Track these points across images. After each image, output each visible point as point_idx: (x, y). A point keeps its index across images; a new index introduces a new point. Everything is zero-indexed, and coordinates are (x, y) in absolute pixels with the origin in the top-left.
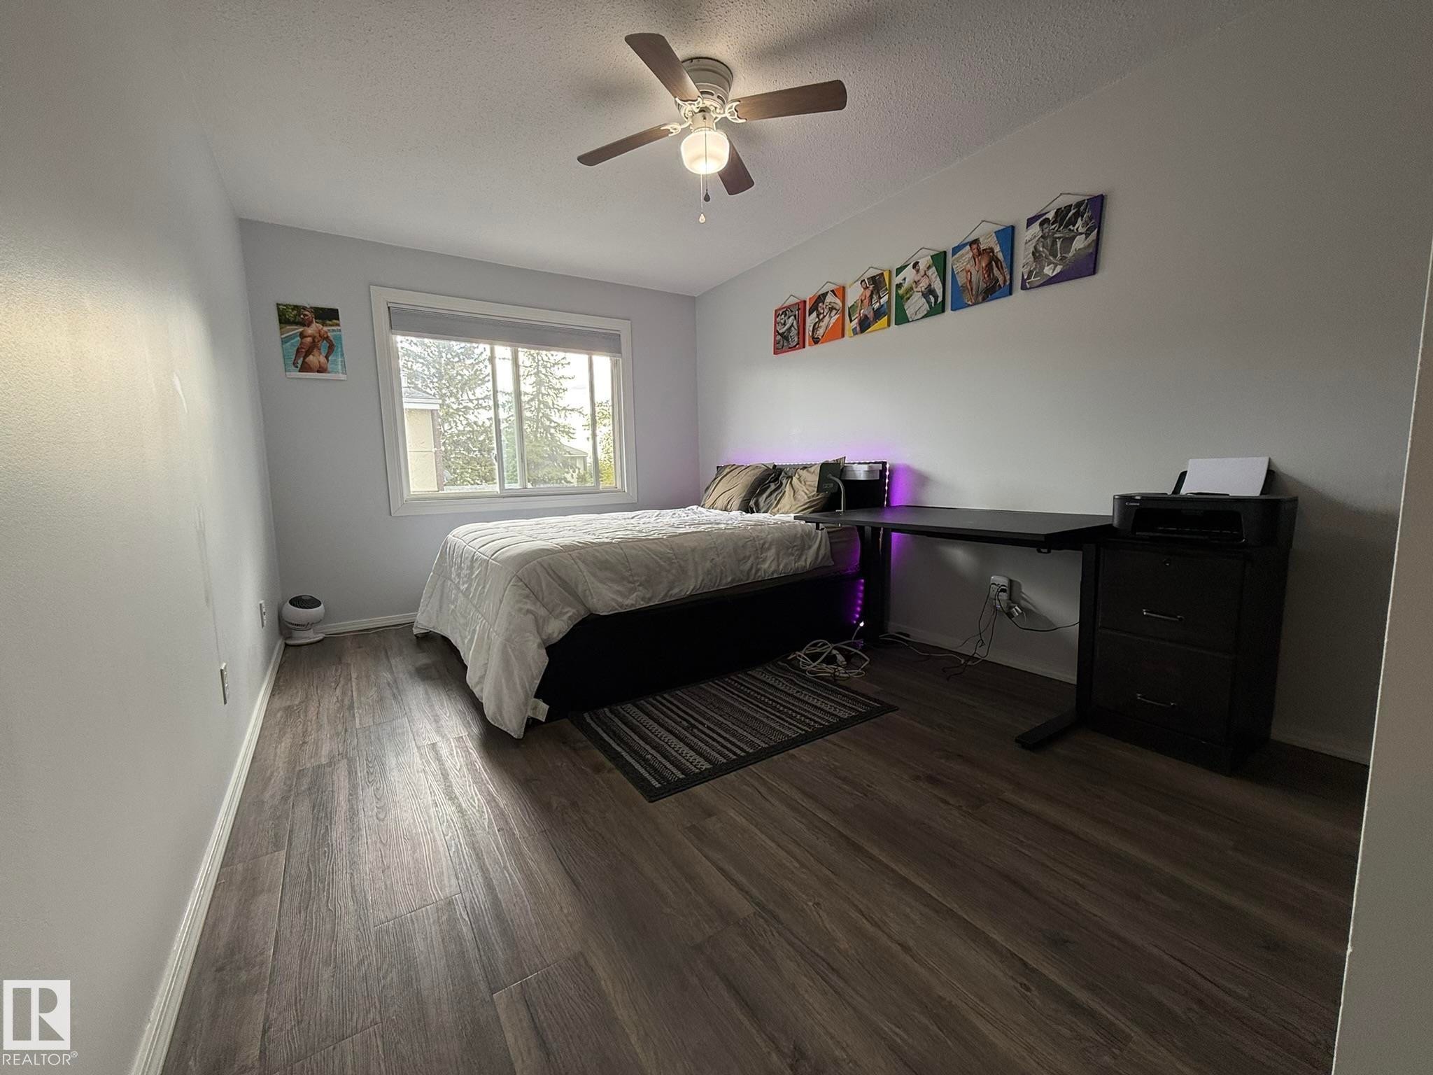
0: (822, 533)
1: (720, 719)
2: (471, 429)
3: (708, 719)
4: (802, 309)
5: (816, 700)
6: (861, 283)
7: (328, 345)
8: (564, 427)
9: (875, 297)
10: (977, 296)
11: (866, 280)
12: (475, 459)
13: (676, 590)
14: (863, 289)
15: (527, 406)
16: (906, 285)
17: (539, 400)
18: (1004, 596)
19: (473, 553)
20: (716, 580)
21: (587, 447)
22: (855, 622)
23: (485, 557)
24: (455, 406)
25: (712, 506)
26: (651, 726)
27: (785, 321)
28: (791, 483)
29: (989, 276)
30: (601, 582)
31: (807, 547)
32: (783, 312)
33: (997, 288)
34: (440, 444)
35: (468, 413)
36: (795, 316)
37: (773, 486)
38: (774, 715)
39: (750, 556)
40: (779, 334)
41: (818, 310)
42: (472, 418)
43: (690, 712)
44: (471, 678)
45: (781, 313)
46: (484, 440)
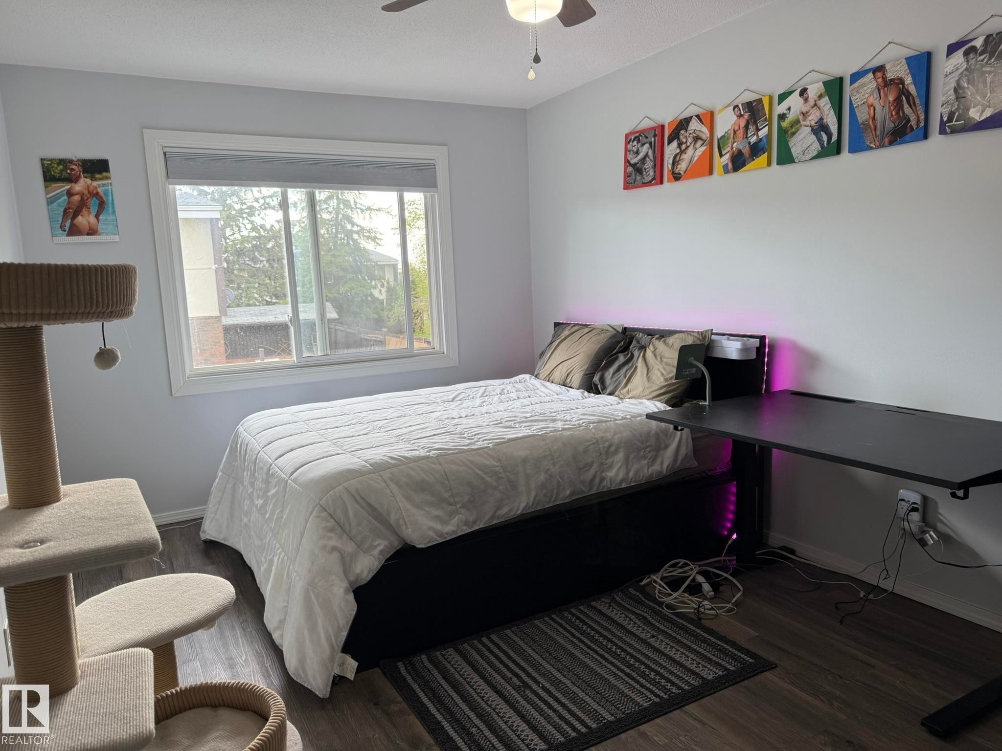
0: (681, 435)
1: (558, 675)
2: (257, 235)
3: (544, 675)
4: (659, 136)
5: (674, 650)
6: (734, 109)
7: (98, 202)
8: (369, 232)
9: (752, 129)
10: (883, 139)
11: (740, 106)
12: (264, 272)
13: (504, 510)
14: (736, 118)
15: (325, 206)
16: (791, 117)
17: (338, 198)
18: (915, 516)
19: (269, 465)
20: (552, 495)
21: (397, 255)
22: (726, 533)
23: (284, 476)
24: (237, 207)
25: (548, 379)
26: (476, 682)
27: (638, 150)
28: (644, 356)
29: (898, 113)
30: (418, 507)
31: (663, 446)
32: (635, 137)
33: (909, 130)
34: (221, 260)
35: (253, 214)
36: (650, 143)
37: (622, 358)
38: (623, 671)
39: (592, 464)
40: (630, 165)
41: (679, 139)
42: (257, 220)
43: (523, 664)
44: (270, 617)
45: (633, 138)
46: (273, 247)
